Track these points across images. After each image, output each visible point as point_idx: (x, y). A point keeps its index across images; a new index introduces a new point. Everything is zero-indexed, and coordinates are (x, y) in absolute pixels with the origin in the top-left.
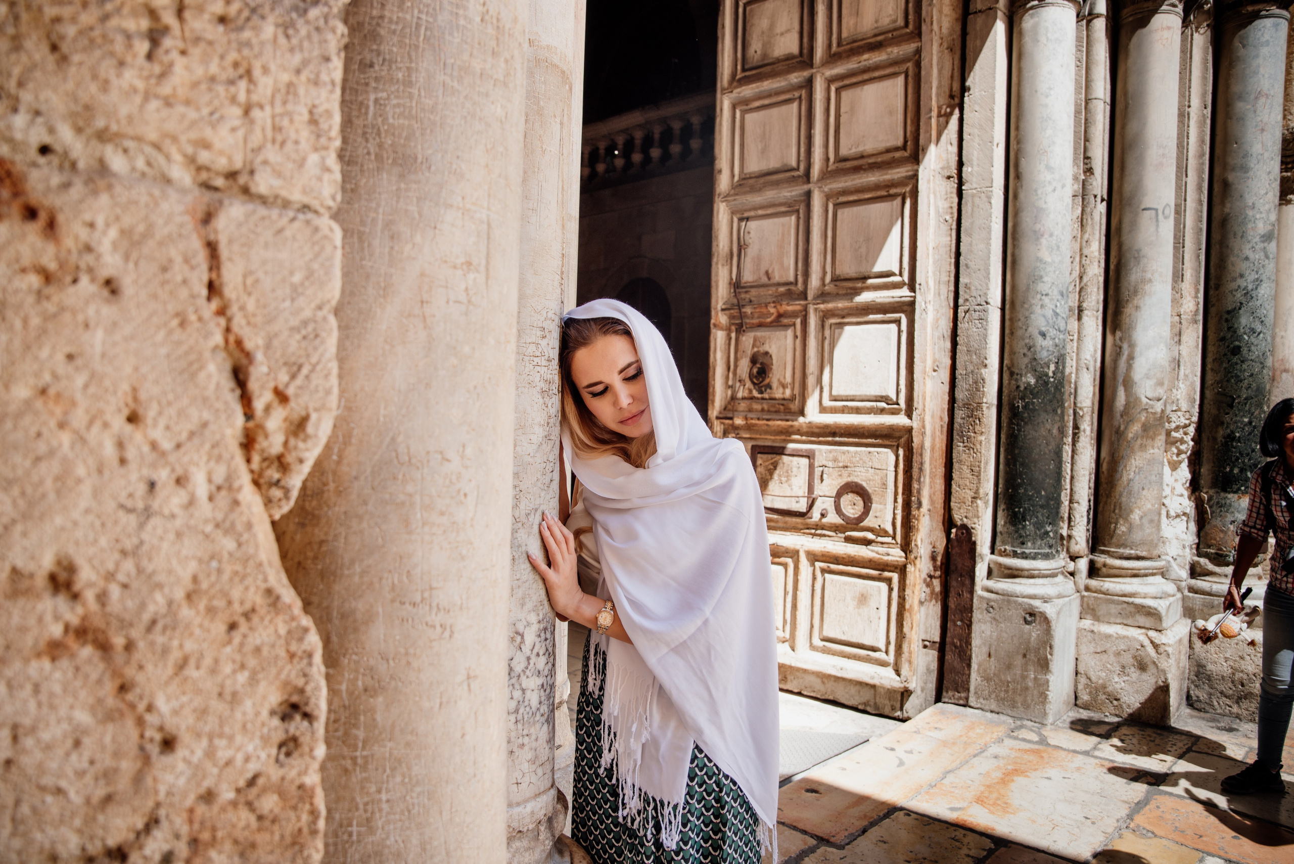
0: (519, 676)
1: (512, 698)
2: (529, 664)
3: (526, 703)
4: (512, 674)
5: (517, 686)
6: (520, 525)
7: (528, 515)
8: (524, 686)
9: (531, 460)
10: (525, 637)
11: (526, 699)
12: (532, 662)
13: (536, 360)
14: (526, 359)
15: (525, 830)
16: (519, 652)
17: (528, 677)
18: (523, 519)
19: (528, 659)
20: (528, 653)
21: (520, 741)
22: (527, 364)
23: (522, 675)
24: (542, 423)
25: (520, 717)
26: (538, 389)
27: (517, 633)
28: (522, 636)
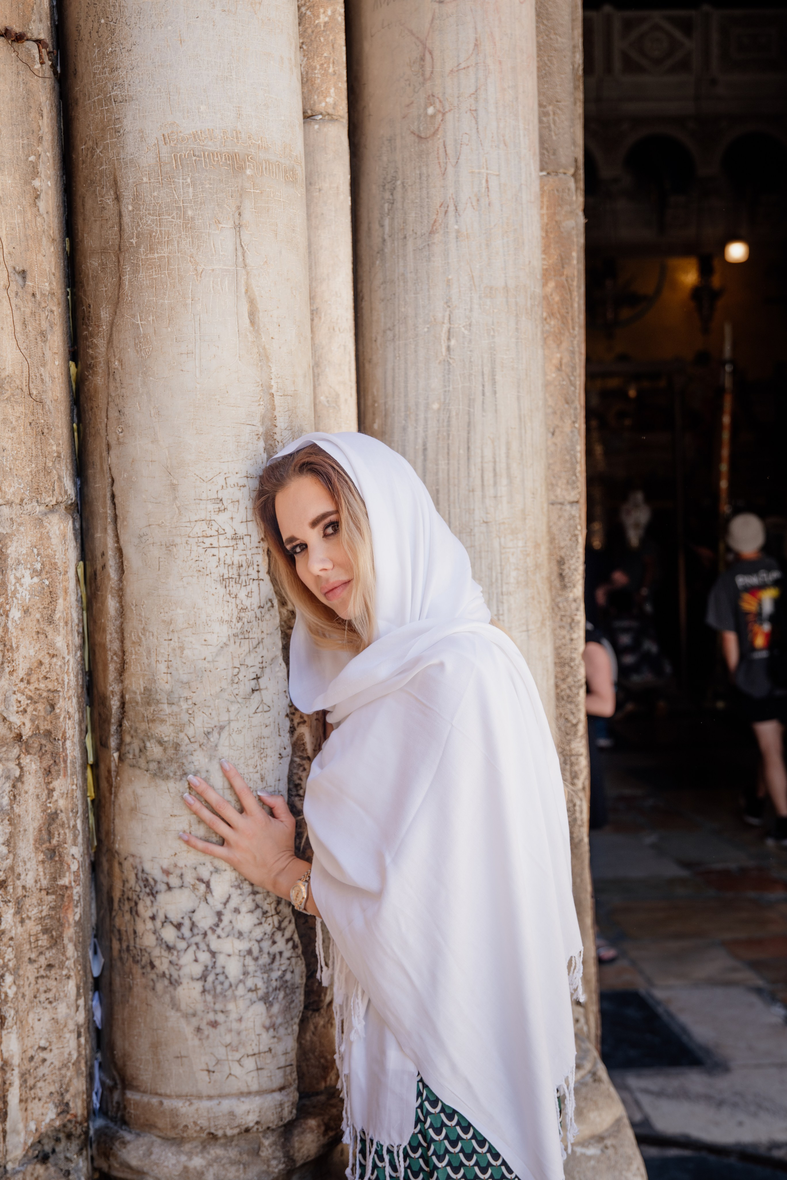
0: (205, 934)
1: (196, 960)
2: (220, 920)
3: (219, 970)
4: (196, 931)
5: (203, 946)
6: (196, 746)
7: (207, 734)
8: (213, 947)
9: (207, 665)
10: (213, 885)
11: (218, 965)
12: (226, 919)
13: (208, 541)
14: (192, 541)
15: (220, 1133)
16: (203, 904)
17: (219, 937)
18: (202, 739)
19: (219, 914)
20: (219, 907)
21: (211, 1016)
22: (195, 548)
23: (209, 932)
24: (226, 618)
25: (209, 985)
26: (215, 576)
27: (201, 880)
28: (208, 884)
